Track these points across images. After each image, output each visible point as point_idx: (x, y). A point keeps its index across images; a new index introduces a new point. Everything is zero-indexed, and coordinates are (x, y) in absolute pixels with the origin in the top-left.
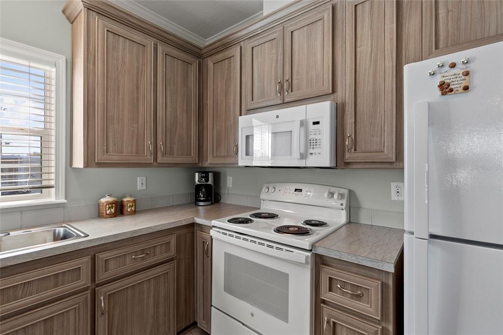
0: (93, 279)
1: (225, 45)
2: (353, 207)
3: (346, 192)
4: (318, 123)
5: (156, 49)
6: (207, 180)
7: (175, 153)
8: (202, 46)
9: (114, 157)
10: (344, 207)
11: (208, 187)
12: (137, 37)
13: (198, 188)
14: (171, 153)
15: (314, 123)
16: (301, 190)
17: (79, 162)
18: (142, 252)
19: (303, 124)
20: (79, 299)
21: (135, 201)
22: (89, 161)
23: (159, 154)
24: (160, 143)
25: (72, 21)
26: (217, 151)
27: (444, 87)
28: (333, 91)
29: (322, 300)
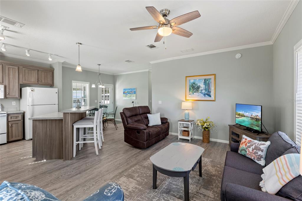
3: (0, 104)
10: (1, 108)
27: (32, 91)
28: (3, 82)
29: (9, 122)
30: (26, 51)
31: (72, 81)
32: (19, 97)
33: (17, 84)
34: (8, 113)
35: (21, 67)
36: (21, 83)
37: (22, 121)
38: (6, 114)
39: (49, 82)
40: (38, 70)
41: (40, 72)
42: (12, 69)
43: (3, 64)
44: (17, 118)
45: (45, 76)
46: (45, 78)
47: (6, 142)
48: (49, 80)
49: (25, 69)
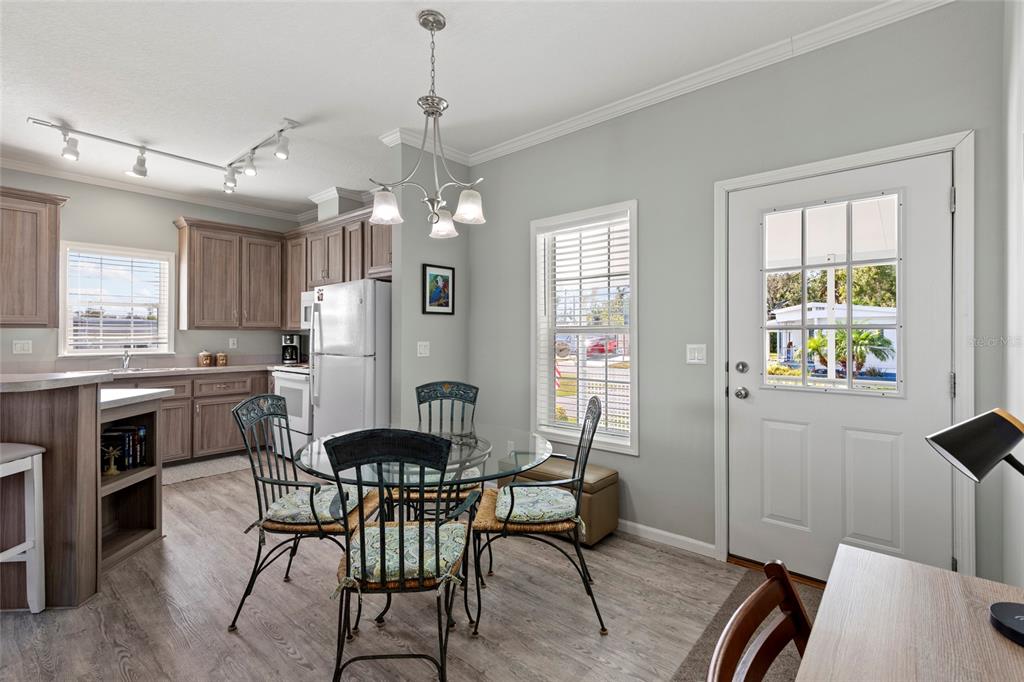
0: (193, 395)
5: (241, 241)
6: (292, 342)
7: (258, 318)
9: (208, 323)
11: (294, 348)
12: (226, 236)
13: (285, 348)
14: (255, 319)
17: (184, 325)
18: (225, 383)
20: (185, 403)
21: (226, 356)
22: (191, 325)
23: (244, 321)
24: (245, 312)
25: (180, 228)
27: (319, 298)
31: (533, 225)
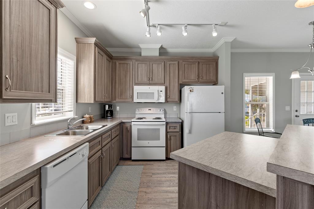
1: (124, 59)
2: (165, 113)
3: (164, 109)
4: (162, 91)
5: (105, 57)
8: (113, 55)
10: (164, 113)
15: (161, 91)
16: (151, 110)
19: (158, 91)
23: (105, 98)
24: (105, 93)
25: (79, 43)
26: (120, 96)
27: (191, 91)
28: (164, 83)
29: (168, 132)
30: (183, 28)
31: (244, 74)
32: (178, 101)
33: (177, 84)
34: (167, 121)
35: (181, 61)
36: (181, 82)
37: (180, 133)
38: (165, 123)
39: (212, 78)
40: (199, 62)
41: (201, 64)
42: (172, 65)
43: (165, 61)
44: (175, 129)
45: (206, 70)
46: (206, 73)
47: (165, 159)
48: (212, 75)
49: (185, 63)
